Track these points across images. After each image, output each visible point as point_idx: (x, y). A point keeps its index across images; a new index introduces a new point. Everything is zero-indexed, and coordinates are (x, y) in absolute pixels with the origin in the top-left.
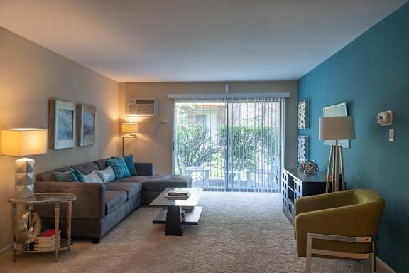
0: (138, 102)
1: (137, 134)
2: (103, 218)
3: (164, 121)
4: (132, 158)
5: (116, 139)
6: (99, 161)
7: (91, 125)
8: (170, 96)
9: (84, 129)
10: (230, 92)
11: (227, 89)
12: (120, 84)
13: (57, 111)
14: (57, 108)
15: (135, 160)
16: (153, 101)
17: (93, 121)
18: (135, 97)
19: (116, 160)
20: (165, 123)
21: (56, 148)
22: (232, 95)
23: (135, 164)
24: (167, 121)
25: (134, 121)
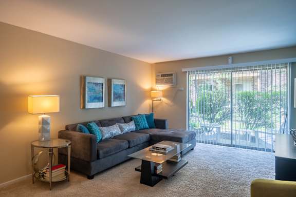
0: (163, 76)
1: (163, 99)
2: (93, 161)
3: (180, 89)
4: (153, 116)
5: (148, 102)
6: (126, 117)
7: (122, 92)
8: (184, 70)
9: (114, 95)
10: (233, 63)
11: (230, 61)
12: (152, 64)
13: (87, 84)
14: (87, 81)
15: (155, 117)
16: (172, 74)
17: (123, 89)
18: (160, 72)
19: (138, 117)
20: (181, 90)
21: (86, 108)
22: (235, 65)
23: (155, 120)
24: (182, 89)
25: (160, 89)
